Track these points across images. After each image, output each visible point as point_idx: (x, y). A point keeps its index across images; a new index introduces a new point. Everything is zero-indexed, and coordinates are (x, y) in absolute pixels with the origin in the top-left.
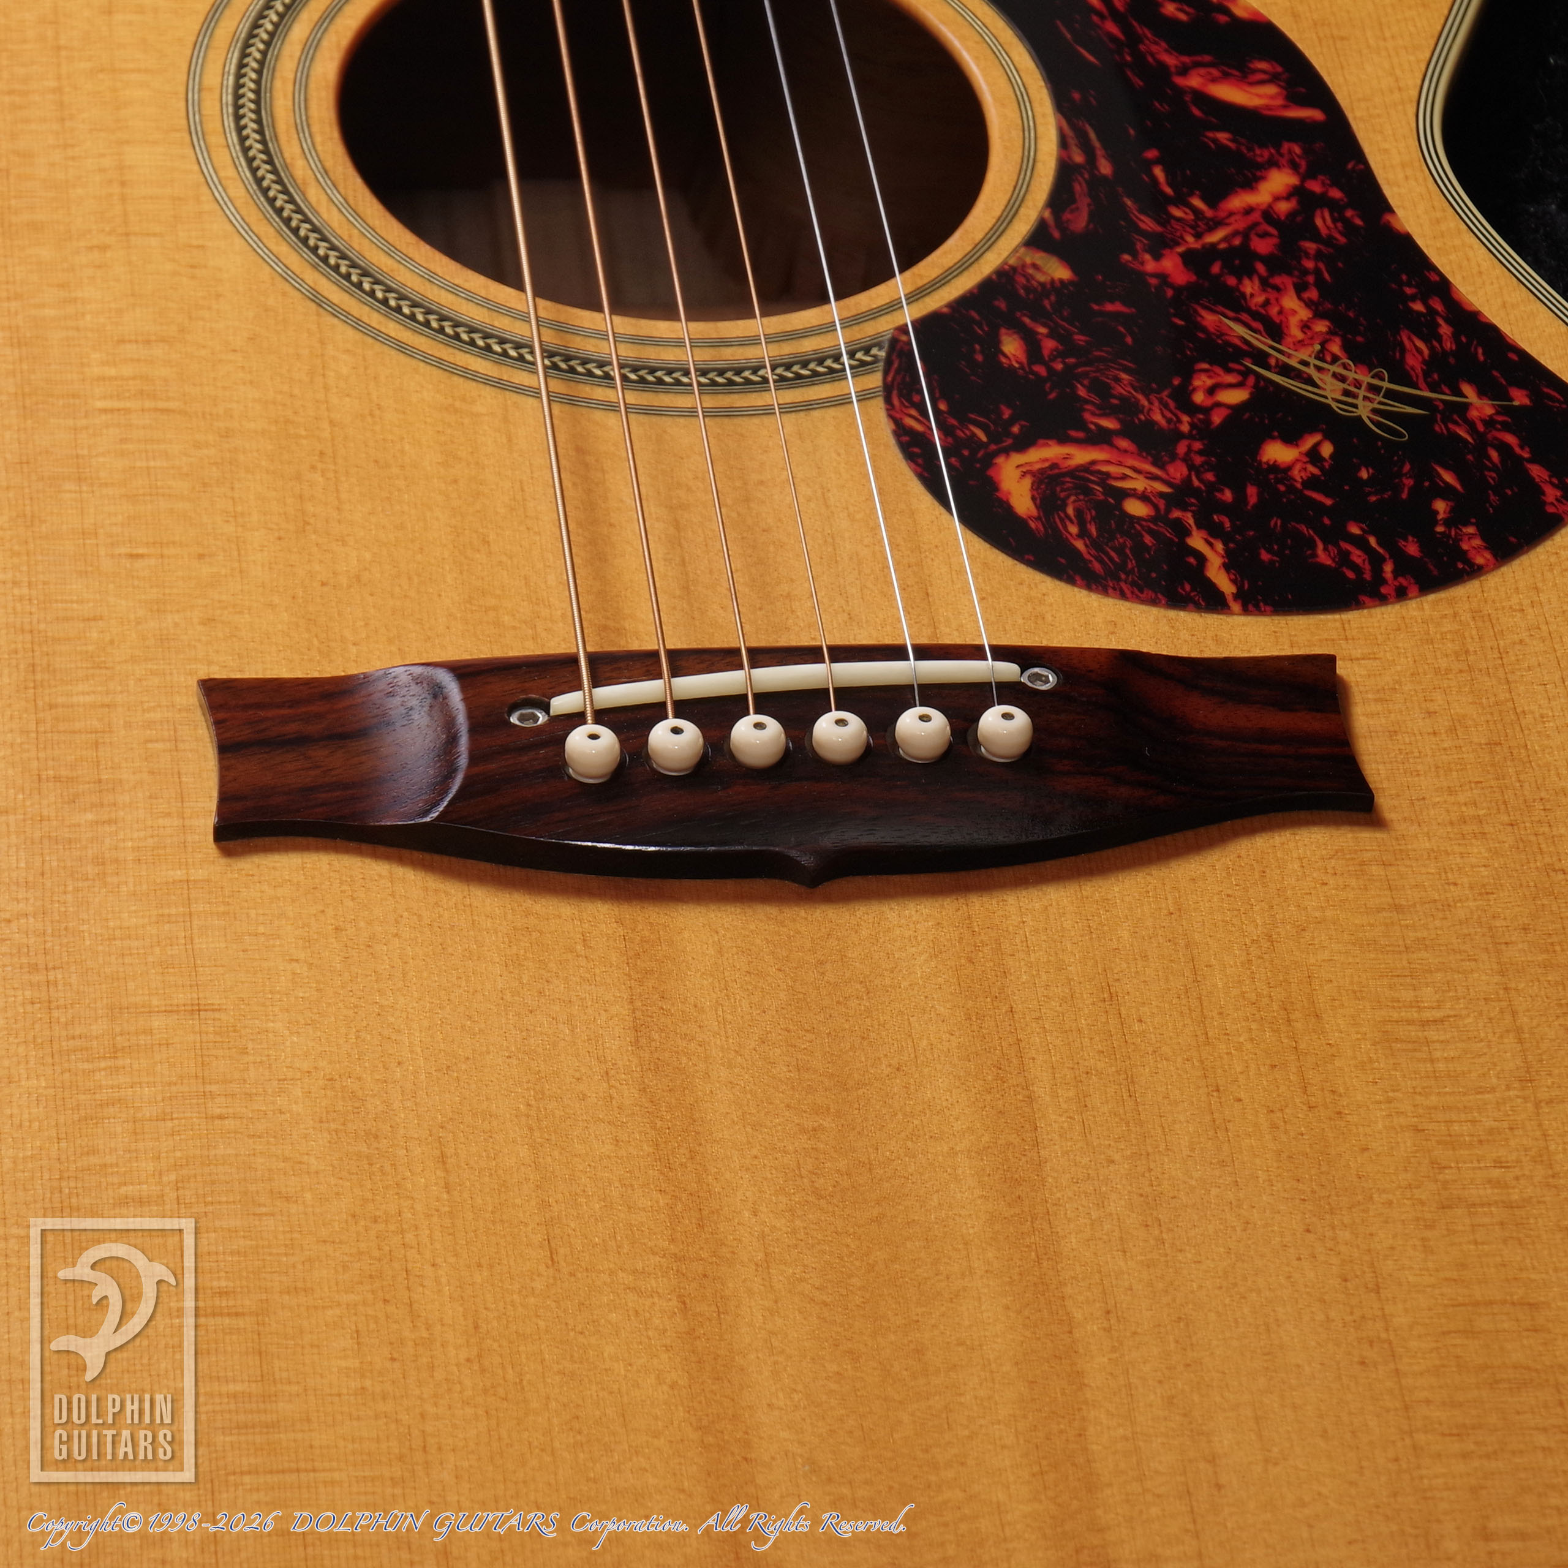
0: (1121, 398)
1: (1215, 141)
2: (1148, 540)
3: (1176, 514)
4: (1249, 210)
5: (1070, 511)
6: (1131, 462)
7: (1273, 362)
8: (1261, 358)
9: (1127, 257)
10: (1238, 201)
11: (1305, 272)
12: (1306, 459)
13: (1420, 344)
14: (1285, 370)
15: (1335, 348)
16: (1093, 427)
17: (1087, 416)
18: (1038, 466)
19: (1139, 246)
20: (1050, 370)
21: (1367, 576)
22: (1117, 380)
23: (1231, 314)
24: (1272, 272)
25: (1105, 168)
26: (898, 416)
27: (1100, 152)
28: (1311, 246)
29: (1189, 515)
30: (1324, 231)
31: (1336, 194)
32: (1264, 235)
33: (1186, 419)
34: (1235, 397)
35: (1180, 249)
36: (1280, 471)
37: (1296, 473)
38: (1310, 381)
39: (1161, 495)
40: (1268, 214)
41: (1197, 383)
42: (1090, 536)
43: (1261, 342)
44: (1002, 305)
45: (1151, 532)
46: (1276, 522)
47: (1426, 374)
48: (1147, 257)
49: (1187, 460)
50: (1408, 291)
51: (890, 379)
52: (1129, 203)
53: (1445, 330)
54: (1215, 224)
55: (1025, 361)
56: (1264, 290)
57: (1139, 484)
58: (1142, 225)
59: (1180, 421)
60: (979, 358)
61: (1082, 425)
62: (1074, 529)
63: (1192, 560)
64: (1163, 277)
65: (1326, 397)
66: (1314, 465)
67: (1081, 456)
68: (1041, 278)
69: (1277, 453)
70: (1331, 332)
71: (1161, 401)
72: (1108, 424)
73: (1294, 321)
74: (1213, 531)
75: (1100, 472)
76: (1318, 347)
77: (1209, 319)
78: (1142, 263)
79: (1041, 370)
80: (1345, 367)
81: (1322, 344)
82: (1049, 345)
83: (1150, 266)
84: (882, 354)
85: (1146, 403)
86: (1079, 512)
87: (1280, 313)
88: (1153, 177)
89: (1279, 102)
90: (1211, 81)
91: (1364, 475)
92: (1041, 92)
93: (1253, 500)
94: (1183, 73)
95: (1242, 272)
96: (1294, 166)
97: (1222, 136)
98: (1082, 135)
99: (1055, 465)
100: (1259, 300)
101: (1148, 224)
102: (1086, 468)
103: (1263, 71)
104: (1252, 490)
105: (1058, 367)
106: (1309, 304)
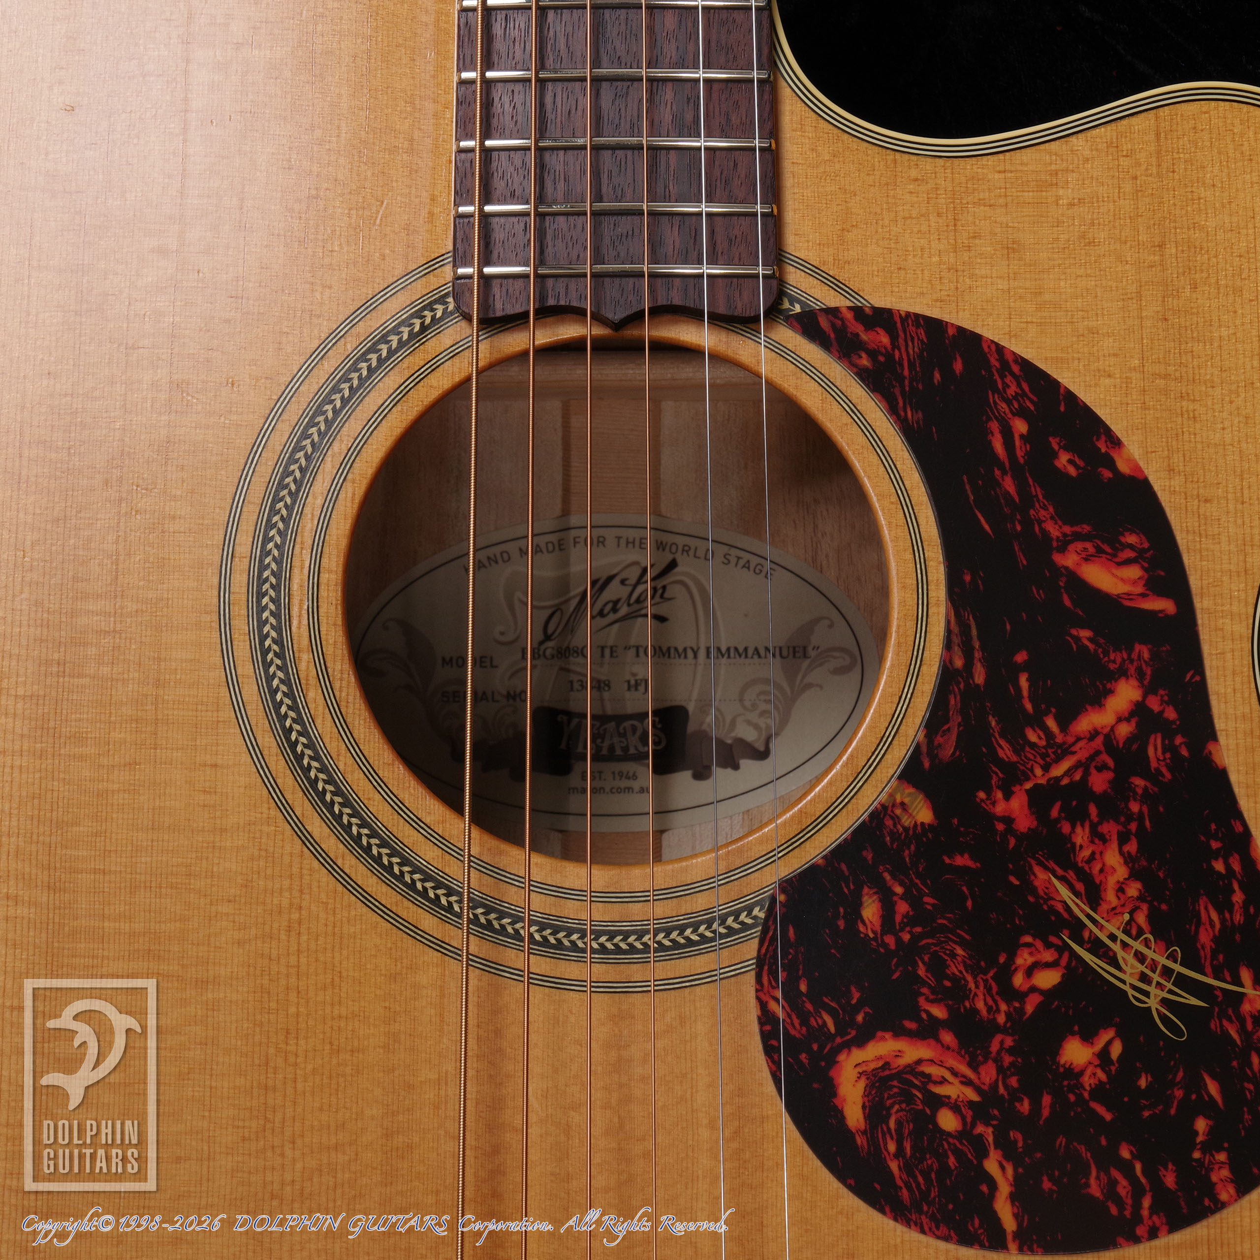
0: (954, 979)
1: (1077, 639)
2: (952, 1161)
3: (980, 1129)
4: (1094, 734)
5: (892, 1124)
6: (952, 1062)
7: (1086, 935)
8: (1076, 928)
9: (982, 795)
10: (1087, 722)
11: (1130, 817)
12: (1097, 1062)
13: (1214, 916)
14: (1097, 947)
15: (1141, 919)
16: (924, 1016)
17: (922, 1001)
18: (873, 1066)
19: (994, 780)
20: (899, 940)
21: (1127, 1213)
22: (953, 955)
23: (1060, 872)
24: (1104, 816)
25: (979, 676)
26: (765, 998)
27: (977, 655)
28: (1139, 782)
29: (990, 1130)
30: (1154, 764)
31: (1171, 714)
32: (1102, 768)
33: (1003, 1007)
34: (1048, 979)
35: (1028, 786)
36: (1073, 1074)
37: (1087, 1081)
38: (1113, 961)
39: (971, 1104)
40: (1109, 737)
41: (1019, 961)
42: (904, 1157)
43: (1079, 908)
44: (869, 855)
45: (958, 1153)
46: (1061, 1141)
47: (1213, 955)
48: (999, 795)
49: (997, 1060)
50: (1214, 845)
51: (763, 951)
52: (993, 723)
53: (1237, 897)
54: (1065, 751)
55: (878, 928)
56: (1092, 842)
57: (952, 1090)
58: (1001, 754)
59: (998, 1010)
60: (841, 924)
61: (915, 1013)
62: (892, 1147)
63: (984, 1188)
64: (1008, 820)
65: (1124, 982)
66: (1103, 1070)
67: (911, 1052)
68: (906, 821)
69: (1075, 1053)
70: (1141, 898)
71: (986, 981)
72: (938, 1012)
73: (1112, 882)
74: (1009, 1152)
75: (923, 1074)
76: (1127, 917)
77: (1041, 876)
78: (994, 804)
79: (890, 940)
80: (1147, 943)
81: (1131, 913)
82: (902, 908)
83: (1000, 808)
84: (762, 915)
85: (972, 986)
86: (899, 1123)
87: (1102, 871)
88: (1019, 689)
89: (1139, 590)
90: (1087, 559)
91: (1143, 1083)
92: (938, 573)
93: (1046, 1113)
94: (1063, 549)
95: (1077, 816)
96: (1140, 676)
97: (1085, 634)
98: (964, 627)
99: (886, 1065)
100: (1086, 853)
101: (1005, 752)
102: (912, 1069)
103: (1131, 547)
104: (1047, 1100)
105: (906, 937)
106: (1128, 860)
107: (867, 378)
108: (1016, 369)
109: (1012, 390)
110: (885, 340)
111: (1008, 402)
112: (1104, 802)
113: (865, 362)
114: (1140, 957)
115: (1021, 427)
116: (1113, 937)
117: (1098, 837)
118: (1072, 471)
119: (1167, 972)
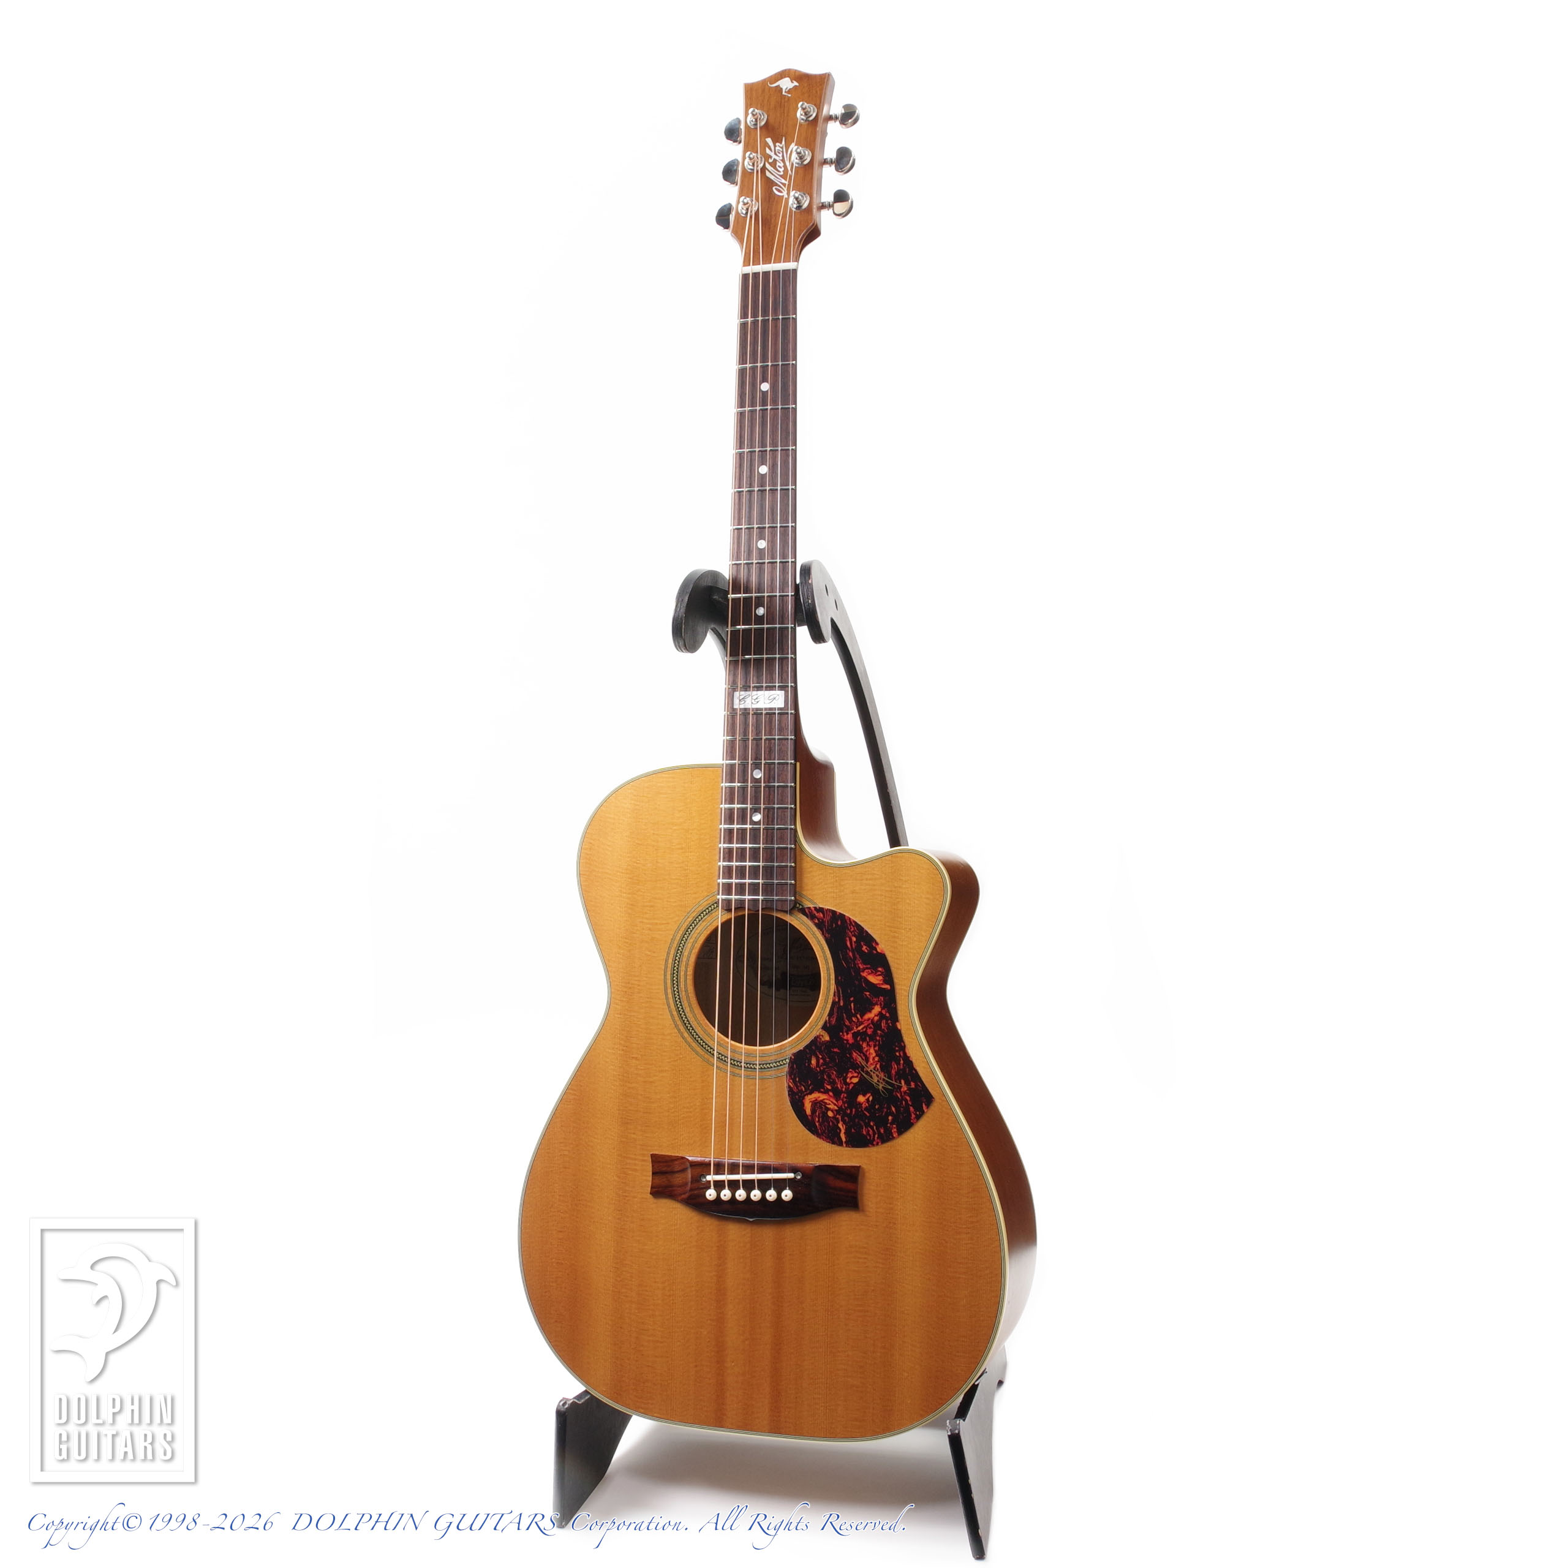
0: (833, 1079)
1: (866, 995)
3: (838, 1116)
4: (869, 1019)
5: (817, 1114)
6: (832, 1100)
8: (863, 1068)
9: (841, 1034)
10: (867, 1016)
11: (877, 1040)
12: (866, 1101)
13: (896, 1066)
14: (867, 1073)
15: (878, 1066)
16: (826, 1088)
17: (825, 1084)
18: (813, 1100)
19: (844, 1030)
20: (820, 1069)
21: (872, 1138)
22: (833, 1073)
23: (859, 1054)
24: (870, 1040)
25: (842, 1003)
26: (789, 1082)
27: (841, 998)
28: (879, 1032)
29: (840, 1117)
30: (883, 1028)
31: (888, 1015)
32: (870, 1028)
33: (844, 1087)
34: (855, 1080)
35: (852, 1032)
36: (860, 1104)
37: (864, 1106)
38: (871, 1077)
39: (836, 1110)
40: (873, 1020)
41: (849, 1075)
42: (820, 1122)
43: (864, 1063)
44: (814, 1048)
45: (832, 1121)
46: (857, 1120)
47: (895, 1076)
48: (845, 1034)
49: (843, 1100)
50: (897, 1048)
51: (789, 1070)
52: (844, 1016)
53: (902, 1062)
54: (862, 1023)
55: (815, 1066)
56: (867, 1047)
57: (831, 1106)
60: (807, 1064)
61: (823, 1087)
62: (817, 1119)
63: (838, 1131)
64: (847, 1040)
66: (868, 1103)
67: (822, 1097)
68: (823, 1040)
69: (861, 1099)
70: (878, 1061)
71: (840, 1080)
72: (829, 1087)
73: (871, 1057)
74: (844, 1122)
75: (825, 1102)
76: (875, 1066)
77: (855, 1054)
78: (844, 1036)
79: (818, 1069)
82: (821, 1061)
83: (845, 1038)
84: (789, 1061)
86: (819, 1114)
87: (869, 1054)
88: (851, 1007)
89: (881, 982)
90: (869, 974)
91: (877, 1107)
92: (833, 976)
93: (854, 1113)
94: (863, 971)
95: (864, 1040)
96: (881, 1005)
97: (868, 993)
98: (838, 991)
99: (816, 1100)
100: (866, 1049)
101: (847, 1023)
102: (822, 1101)
103: (880, 971)
104: (854, 1110)
105: (822, 1068)
106: (876, 1051)
107: (817, 925)
108: (853, 924)
109: (852, 930)
110: (822, 915)
111: (851, 933)
112: (870, 1036)
113: (817, 921)
114: (878, 1076)
115: (854, 939)
116: (871, 1071)
117: (868, 1045)
118: (866, 951)
119: (884, 1080)
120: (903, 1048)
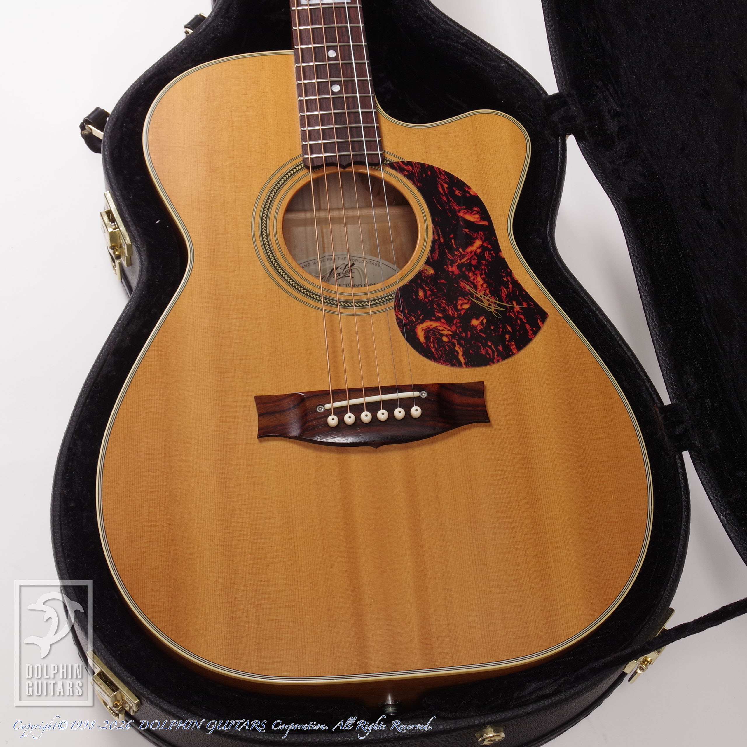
0: (443, 307)
1: (465, 231)
2: (447, 348)
3: (453, 340)
4: (471, 252)
5: (431, 340)
6: (444, 326)
7: (474, 296)
8: (472, 295)
9: (445, 267)
10: (469, 249)
11: (482, 270)
12: (480, 324)
13: (505, 290)
14: (477, 299)
15: (488, 292)
16: (437, 316)
17: (436, 313)
18: (425, 328)
19: (448, 263)
20: (429, 300)
21: (491, 357)
22: (442, 302)
23: (467, 283)
24: (476, 270)
25: (442, 241)
26: (397, 314)
27: (441, 236)
28: (484, 262)
29: (456, 340)
30: (487, 258)
31: (490, 247)
32: (474, 259)
33: (456, 313)
34: (466, 306)
35: (457, 264)
36: (475, 327)
37: (478, 328)
39: (450, 335)
40: (475, 253)
41: (459, 303)
42: (435, 347)
43: (472, 290)
44: (419, 281)
45: (448, 346)
46: (473, 342)
47: (506, 299)
48: (450, 266)
49: (456, 325)
50: (503, 275)
51: (395, 304)
52: (447, 251)
53: (510, 286)
54: (464, 256)
55: (423, 298)
56: (474, 275)
57: (446, 332)
58: (449, 257)
59: (455, 314)
60: (414, 297)
61: (434, 316)
62: (432, 346)
63: (456, 353)
64: (453, 272)
65: (485, 306)
66: (482, 326)
67: (434, 324)
68: (428, 273)
69: (475, 322)
70: (487, 287)
71: (451, 308)
72: (440, 315)
73: (479, 284)
74: (461, 345)
75: (438, 329)
76: (484, 292)
77: (462, 284)
78: (449, 268)
79: (427, 300)
80: (489, 297)
81: (485, 291)
82: (429, 293)
83: (450, 269)
84: (394, 296)
85: (448, 309)
86: (433, 340)
87: (477, 282)
88: (452, 243)
89: (479, 220)
90: (465, 214)
91: (492, 328)
92: (429, 218)
93: (469, 336)
94: (459, 211)
95: (470, 270)
96: (481, 239)
97: (467, 230)
98: (437, 231)
99: (429, 327)
100: (473, 278)
101: (450, 257)
102: (435, 328)
103: (476, 211)
104: (469, 333)
105: (431, 299)
106: (483, 279)
107: (406, 176)
108: (443, 173)
109: (443, 178)
110: (411, 168)
111: (443, 181)
112: (475, 266)
113: (406, 173)
114: (488, 300)
115: (446, 186)
116: (481, 296)
117: (474, 274)
118: (460, 195)
119: (495, 303)
120: (510, 273)
